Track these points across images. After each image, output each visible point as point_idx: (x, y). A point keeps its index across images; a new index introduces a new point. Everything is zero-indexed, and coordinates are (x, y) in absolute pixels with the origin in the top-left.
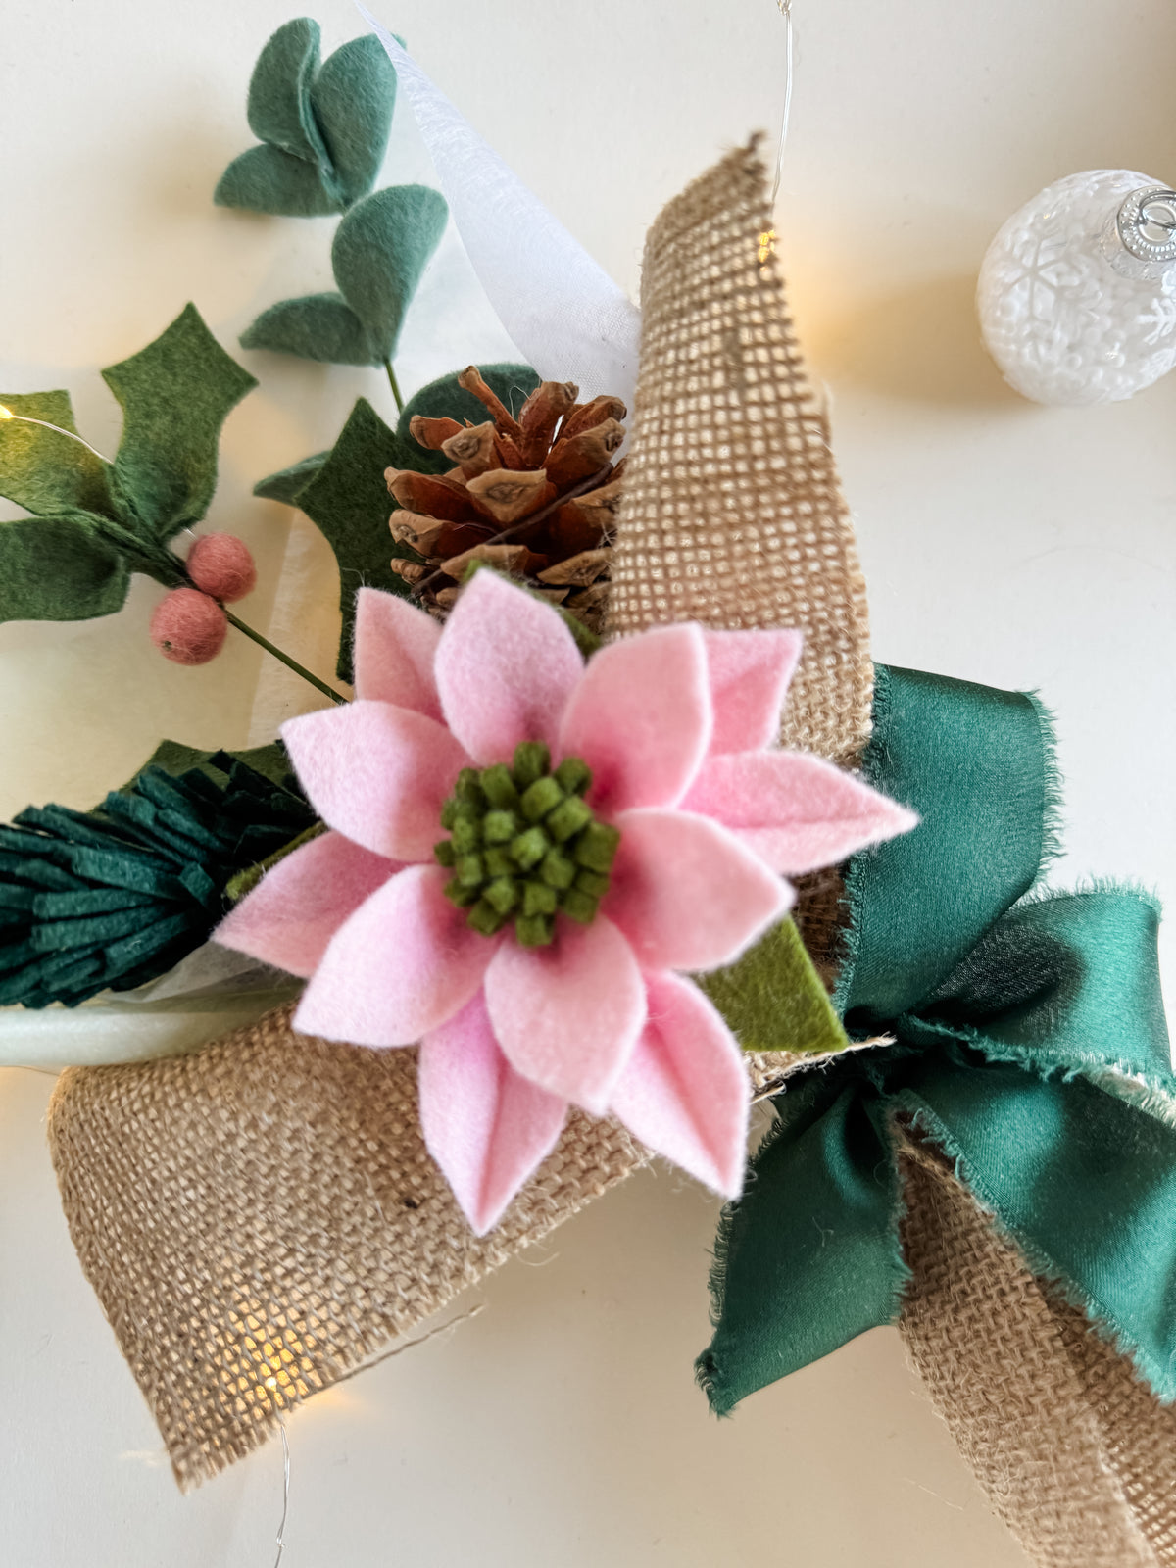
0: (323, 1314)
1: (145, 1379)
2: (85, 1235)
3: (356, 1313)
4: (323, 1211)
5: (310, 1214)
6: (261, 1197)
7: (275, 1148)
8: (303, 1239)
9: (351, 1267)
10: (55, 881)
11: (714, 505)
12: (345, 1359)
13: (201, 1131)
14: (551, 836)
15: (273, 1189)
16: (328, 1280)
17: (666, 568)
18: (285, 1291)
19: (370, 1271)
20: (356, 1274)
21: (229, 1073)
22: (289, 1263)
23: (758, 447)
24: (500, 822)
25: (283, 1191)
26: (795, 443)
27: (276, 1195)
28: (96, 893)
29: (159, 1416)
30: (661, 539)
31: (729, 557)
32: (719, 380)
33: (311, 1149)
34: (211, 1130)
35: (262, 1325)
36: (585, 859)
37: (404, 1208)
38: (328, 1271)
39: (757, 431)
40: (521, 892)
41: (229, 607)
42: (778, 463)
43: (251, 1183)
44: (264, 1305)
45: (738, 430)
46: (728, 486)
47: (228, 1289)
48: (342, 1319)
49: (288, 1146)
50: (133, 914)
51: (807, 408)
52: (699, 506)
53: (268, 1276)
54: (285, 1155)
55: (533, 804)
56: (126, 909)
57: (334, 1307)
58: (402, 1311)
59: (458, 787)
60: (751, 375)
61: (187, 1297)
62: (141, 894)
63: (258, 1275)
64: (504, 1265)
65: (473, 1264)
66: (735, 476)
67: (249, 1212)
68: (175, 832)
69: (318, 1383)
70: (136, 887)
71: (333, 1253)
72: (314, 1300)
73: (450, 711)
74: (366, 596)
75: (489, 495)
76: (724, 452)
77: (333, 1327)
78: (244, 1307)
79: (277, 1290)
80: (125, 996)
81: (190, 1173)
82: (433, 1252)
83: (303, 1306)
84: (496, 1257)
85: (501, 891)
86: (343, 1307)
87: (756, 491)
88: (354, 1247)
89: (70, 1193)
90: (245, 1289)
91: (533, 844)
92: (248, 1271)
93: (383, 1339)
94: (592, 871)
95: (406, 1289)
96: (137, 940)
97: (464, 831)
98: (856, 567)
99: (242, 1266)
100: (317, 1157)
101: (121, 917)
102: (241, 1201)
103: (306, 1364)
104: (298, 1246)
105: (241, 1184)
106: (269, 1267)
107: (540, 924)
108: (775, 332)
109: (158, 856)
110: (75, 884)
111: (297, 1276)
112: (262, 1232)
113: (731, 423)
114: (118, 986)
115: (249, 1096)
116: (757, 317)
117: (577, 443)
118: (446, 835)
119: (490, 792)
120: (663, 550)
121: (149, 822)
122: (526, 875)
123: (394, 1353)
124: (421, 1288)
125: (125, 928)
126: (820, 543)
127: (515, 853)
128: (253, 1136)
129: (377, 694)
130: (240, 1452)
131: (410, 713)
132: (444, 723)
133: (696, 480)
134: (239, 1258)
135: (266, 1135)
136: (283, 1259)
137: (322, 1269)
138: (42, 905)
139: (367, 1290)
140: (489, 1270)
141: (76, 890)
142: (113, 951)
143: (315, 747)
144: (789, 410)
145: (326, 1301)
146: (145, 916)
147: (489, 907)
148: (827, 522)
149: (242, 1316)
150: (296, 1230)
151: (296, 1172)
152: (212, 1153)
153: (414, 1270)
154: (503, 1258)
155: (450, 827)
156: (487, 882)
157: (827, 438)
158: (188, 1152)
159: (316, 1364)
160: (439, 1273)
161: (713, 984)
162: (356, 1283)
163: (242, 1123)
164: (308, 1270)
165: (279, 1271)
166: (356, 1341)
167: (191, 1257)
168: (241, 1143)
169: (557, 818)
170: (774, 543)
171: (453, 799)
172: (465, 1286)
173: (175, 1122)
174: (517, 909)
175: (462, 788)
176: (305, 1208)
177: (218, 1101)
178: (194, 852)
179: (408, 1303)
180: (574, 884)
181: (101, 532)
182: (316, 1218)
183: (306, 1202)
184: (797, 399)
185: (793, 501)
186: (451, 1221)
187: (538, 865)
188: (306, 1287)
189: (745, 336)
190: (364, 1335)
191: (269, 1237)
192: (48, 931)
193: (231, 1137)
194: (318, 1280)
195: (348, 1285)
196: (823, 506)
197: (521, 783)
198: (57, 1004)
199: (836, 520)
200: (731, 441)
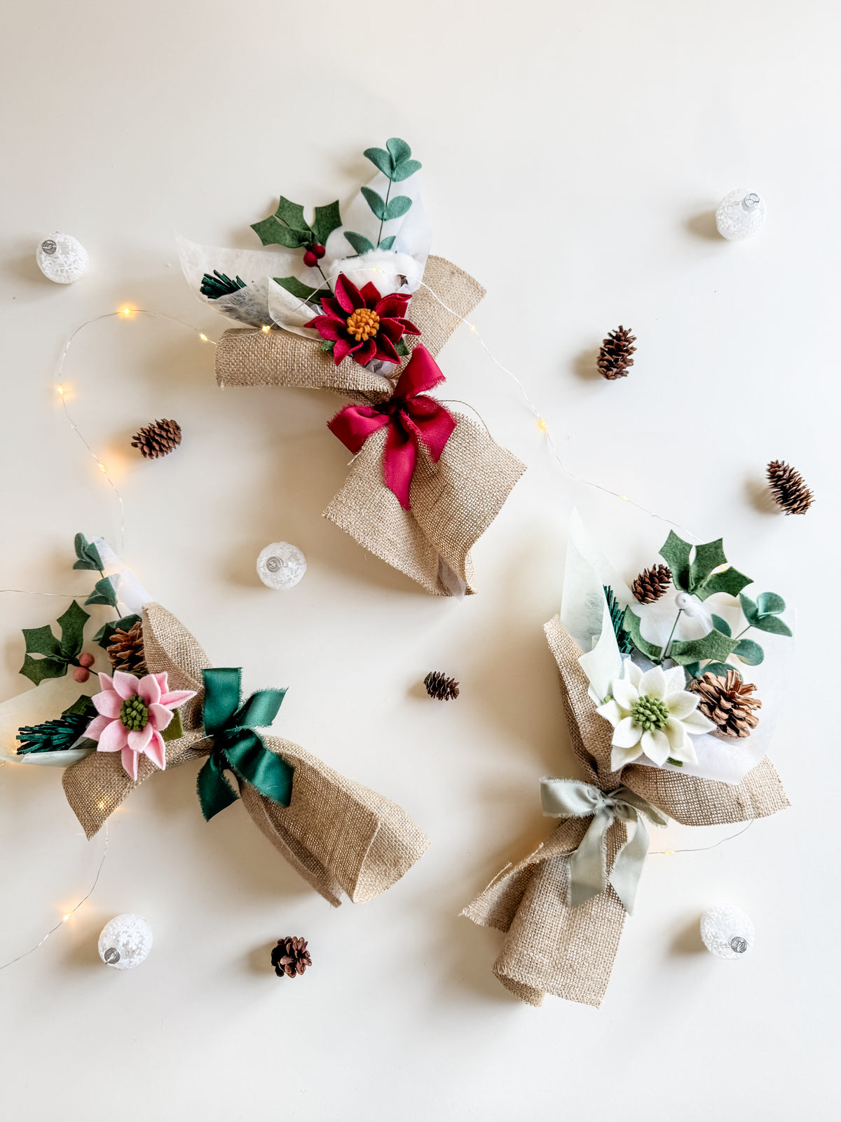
0: (111, 800)
3: (116, 799)
4: (109, 781)
5: (106, 783)
6: (98, 781)
9: (114, 791)
14: (137, 711)
15: (100, 779)
16: (111, 794)
19: (117, 791)
21: (88, 760)
24: (129, 710)
36: (143, 715)
37: (122, 778)
38: (111, 792)
40: (133, 722)
41: (90, 668)
48: (114, 800)
49: (102, 770)
55: (134, 706)
62: (68, 733)
67: (96, 784)
73: (118, 691)
77: (113, 802)
85: (130, 722)
86: (114, 798)
88: (114, 787)
90: (97, 799)
91: (134, 713)
92: (97, 796)
94: (145, 716)
97: (124, 712)
107: (137, 727)
109: (70, 726)
115: (93, 764)
118: (121, 713)
119: (127, 705)
122: (134, 719)
124: (127, 792)
127: (132, 716)
129: (105, 690)
130: (98, 830)
131: (111, 692)
132: (118, 695)
134: (96, 794)
136: (103, 791)
143: (97, 700)
145: (111, 798)
147: (129, 725)
156: (128, 721)
160: (130, 788)
161: (162, 732)
164: (108, 792)
169: (138, 708)
171: (121, 707)
172: (134, 789)
175: (122, 705)
180: (143, 719)
181: (59, 660)
187: (135, 717)
195: (114, 794)
197: (132, 702)
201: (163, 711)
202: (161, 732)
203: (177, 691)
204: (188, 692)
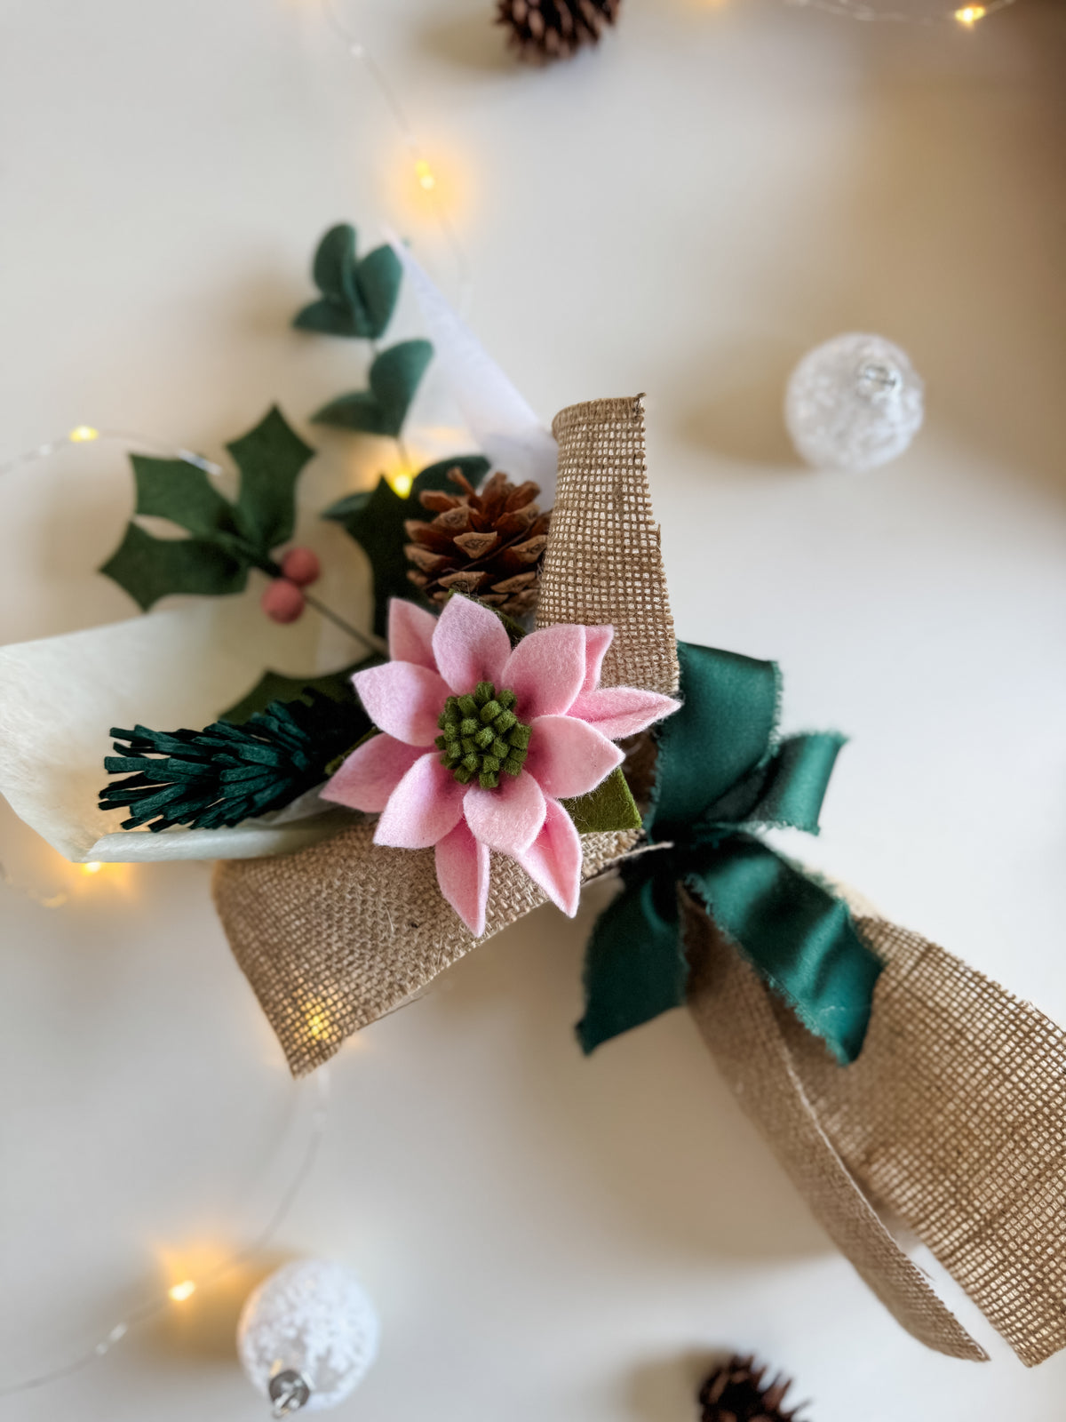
0: (369, 985)
1: (275, 1023)
2: (239, 950)
3: (386, 984)
4: (369, 930)
5: (361, 932)
6: (336, 924)
7: (342, 898)
8: (358, 945)
9: (383, 960)
10: (230, 763)
11: (603, 566)
12: (380, 1009)
13: (303, 889)
14: (496, 730)
15: (341, 919)
16: (371, 967)
17: (576, 594)
18: (349, 974)
19: (393, 961)
20: (386, 963)
21: (317, 860)
22: (351, 958)
23: (627, 542)
24: (469, 724)
25: (347, 920)
26: (644, 543)
27: (343, 922)
28: (249, 768)
29: (282, 1042)
30: (575, 579)
31: (608, 594)
32: (610, 506)
33: (361, 898)
34: (308, 889)
35: (336, 992)
36: (514, 743)
37: (411, 927)
38: (371, 962)
39: (627, 535)
40: (481, 761)
41: (306, 590)
42: (635, 551)
43: (330, 917)
44: (337, 981)
45: (618, 532)
46: (611, 558)
47: (318, 974)
48: (378, 988)
49: (349, 897)
50: (267, 778)
51: (651, 528)
52: (596, 565)
53: (339, 966)
54: (348, 901)
55: (486, 714)
56: (261, 776)
57: (375, 981)
58: (410, 982)
59: (446, 706)
60: (626, 508)
61: (296, 979)
62: (270, 767)
63: (334, 965)
64: (464, 957)
65: (447, 956)
66: (615, 554)
67: (329, 932)
68: (289, 735)
69: (366, 1021)
70: (268, 764)
71: (373, 952)
72: (364, 978)
73: (440, 667)
74: (395, 605)
75: (466, 546)
76: (610, 541)
77: (373, 992)
78: (326, 983)
79: (344, 973)
80: (256, 821)
81: (297, 912)
82: (426, 951)
83: (358, 981)
84: (459, 953)
85: (471, 760)
86: (379, 981)
87: (624, 563)
88: (385, 949)
89: (229, 927)
90: (327, 973)
91: (487, 735)
92: (329, 963)
93: (400, 997)
94: (518, 749)
95: (413, 971)
96: (268, 792)
97: (450, 729)
98: (668, 611)
99: (326, 960)
100: (364, 902)
101: (261, 779)
102: (325, 925)
103: (360, 1012)
104: (355, 949)
105: (324, 917)
106: (340, 961)
107: (492, 776)
108: (639, 489)
109: (280, 747)
110: (239, 764)
111: (355, 965)
112: (336, 942)
113: (615, 529)
114: (256, 815)
115: (328, 871)
116: (631, 481)
117: (514, 516)
118: (441, 733)
119: (464, 710)
120: (575, 585)
121: (276, 730)
122: (484, 751)
123: (405, 1006)
124: (420, 970)
125: (263, 785)
126: (652, 595)
127: (478, 741)
128: (330, 891)
129: (402, 658)
130: (325, 1058)
131: (419, 667)
132: (437, 672)
133: (595, 553)
134: (324, 956)
135: (337, 890)
136: (348, 956)
137: (369, 961)
138: (224, 775)
139: (391, 972)
140: (455, 960)
141: (239, 767)
142: (257, 797)
143: (370, 687)
144: (642, 527)
145: (370, 979)
146: (272, 778)
147: (465, 768)
148: (656, 585)
149: (326, 988)
150: (354, 940)
151: (354, 910)
152: (309, 901)
153: (416, 961)
154: (462, 954)
155: (443, 728)
156: (463, 756)
157: (659, 543)
158: (295, 901)
159: (365, 1012)
160: (429, 962)
161: (572, 805)
162: (386, 968)
163: (324, 885)
164: (361, 962)
165: (345, 962)
166: (386, 1000)
167: (298, 957)
168: (324, 895)
169: (499, 721)
170: (630, 591)
171: (444, 713)
172: (443, 968)
173: (289, 886)
174: (480, 769)
175: (449, 707)
176: (359, 929)
177: (312, 874)
178: (298, 744)
179: (412, 978)
180: (508, 755)
182: (364, 934)
183: (359, 925)
184: (647, 523)
185: (641, 571)
186: (435, 934)
187: (490, 745)
188: (359, 971)
189: (625, 489)
190: (390, 997)
191: (340, 944)
192: (227, 788)
193: (319, 892)
194: (366, 967)
195: (382, 969)
196: (654, 576)
197: (480, 703)
198: (224, 826)
199: (660, 584)
200: (614, 537)
201: (587, 739)
202: (567, 803)
203: (624, 690)
204: (653, 696)
